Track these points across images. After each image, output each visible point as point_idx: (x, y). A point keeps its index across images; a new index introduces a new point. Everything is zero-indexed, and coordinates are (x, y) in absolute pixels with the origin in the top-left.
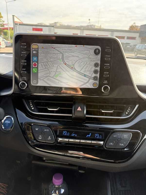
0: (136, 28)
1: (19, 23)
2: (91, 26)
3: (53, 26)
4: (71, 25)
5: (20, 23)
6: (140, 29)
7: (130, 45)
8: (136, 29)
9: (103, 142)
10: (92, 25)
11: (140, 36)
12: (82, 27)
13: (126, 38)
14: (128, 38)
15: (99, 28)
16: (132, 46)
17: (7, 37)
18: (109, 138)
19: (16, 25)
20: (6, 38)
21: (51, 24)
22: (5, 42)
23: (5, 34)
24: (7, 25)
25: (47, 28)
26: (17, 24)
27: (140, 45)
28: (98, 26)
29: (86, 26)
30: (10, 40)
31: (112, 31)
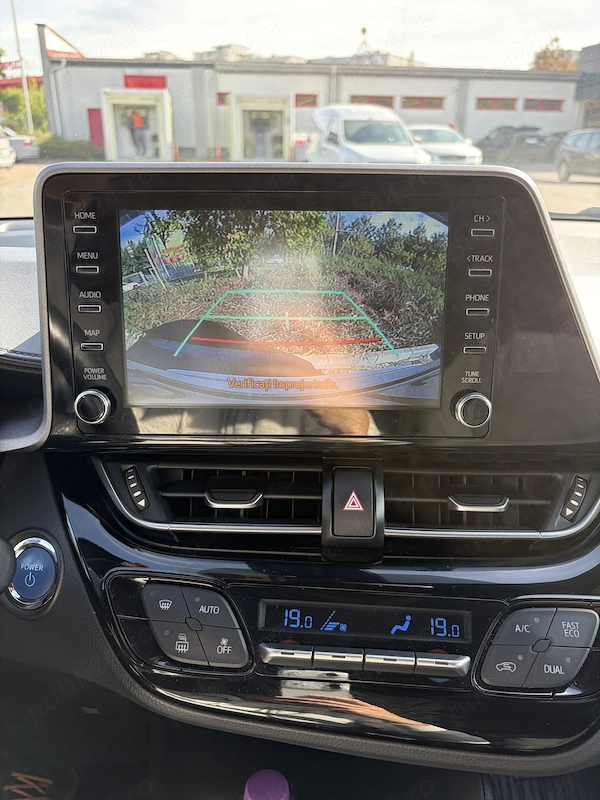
0: (561, 59)
1: (66, 56)
2: (370, 56)
3: (210, 66)
4: (287, 58)
5: (71, 56)
6: (580, 62)
7: (540, 133)
8: (564, 66)
9: (468, 659)
10: (378, 52)
11: (578, 96)
12: (333, 61)
13: (520, 105)
14: (532, 104)
15: (405, 64)
16: (549, 140)
17: (19, 120)
18: (492, 637)
19: (55, 67)
20: (15, 124)
21: (201, 55)
22: (12, 143)
23: (12, 105)
24: (16, 67)
25: (187, 72)
26: (59, 62)
27: (580, 132)
28: (401, 59)
29: (352, 58)
30: (31, 130)
31: (461, 78)
